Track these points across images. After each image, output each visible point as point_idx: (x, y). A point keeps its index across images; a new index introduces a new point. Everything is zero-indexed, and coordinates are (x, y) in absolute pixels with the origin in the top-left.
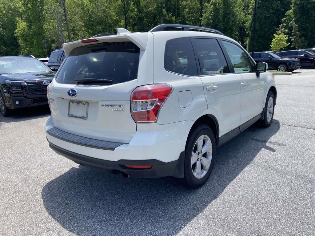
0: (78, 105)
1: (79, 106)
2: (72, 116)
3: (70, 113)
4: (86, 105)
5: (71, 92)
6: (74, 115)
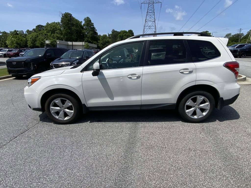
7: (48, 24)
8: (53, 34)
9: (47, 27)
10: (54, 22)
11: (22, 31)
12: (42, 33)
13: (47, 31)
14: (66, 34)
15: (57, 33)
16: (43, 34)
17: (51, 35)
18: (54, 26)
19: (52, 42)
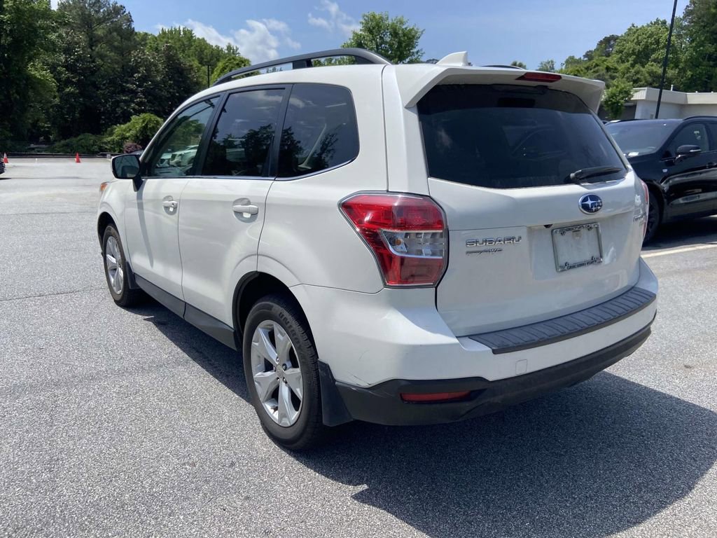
0: (577, 235)
1: (580, 237)
2: (569, 267)
3: (562, 261)
4: (593, 231)
5: (589, 202)
6: (571, 262)
7: (632, 31)
8: (638, 66)
9: (625, 40)
10: (658, 20)
11: (552, 62)
12: (597, 65)
13: (621, 58)
14: (693, 63)
15: (655, 60)
16: (600, 68)
17: (629, 68)
18: (651, 36)
19: (612, 97)
